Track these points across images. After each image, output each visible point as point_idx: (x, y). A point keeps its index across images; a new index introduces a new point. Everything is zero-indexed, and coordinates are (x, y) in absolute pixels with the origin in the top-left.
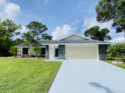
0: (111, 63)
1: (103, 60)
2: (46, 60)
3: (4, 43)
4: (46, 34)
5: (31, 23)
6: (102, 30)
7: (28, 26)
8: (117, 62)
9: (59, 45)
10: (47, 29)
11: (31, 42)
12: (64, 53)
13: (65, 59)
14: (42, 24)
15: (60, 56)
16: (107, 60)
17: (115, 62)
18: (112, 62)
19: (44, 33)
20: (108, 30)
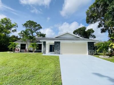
0: (98, 57)
1: (91, 55)
2: (44, 55)
3: (2, 39)
4: (40, 32)
5: (27, 22)
6: (89, 30)
7: (25, 24)
8: (103, 57)
9: (55, 42)
10: (42, 28)
11: (29, 39)
12: (59, 49)
13: (60, 54)
14: (37, 23)
15: (56, 51)
16: (95, 54)
17: (102, 57)
18: (100, 56)
19: (38, 31)
20: (93, 31)
